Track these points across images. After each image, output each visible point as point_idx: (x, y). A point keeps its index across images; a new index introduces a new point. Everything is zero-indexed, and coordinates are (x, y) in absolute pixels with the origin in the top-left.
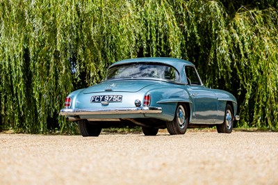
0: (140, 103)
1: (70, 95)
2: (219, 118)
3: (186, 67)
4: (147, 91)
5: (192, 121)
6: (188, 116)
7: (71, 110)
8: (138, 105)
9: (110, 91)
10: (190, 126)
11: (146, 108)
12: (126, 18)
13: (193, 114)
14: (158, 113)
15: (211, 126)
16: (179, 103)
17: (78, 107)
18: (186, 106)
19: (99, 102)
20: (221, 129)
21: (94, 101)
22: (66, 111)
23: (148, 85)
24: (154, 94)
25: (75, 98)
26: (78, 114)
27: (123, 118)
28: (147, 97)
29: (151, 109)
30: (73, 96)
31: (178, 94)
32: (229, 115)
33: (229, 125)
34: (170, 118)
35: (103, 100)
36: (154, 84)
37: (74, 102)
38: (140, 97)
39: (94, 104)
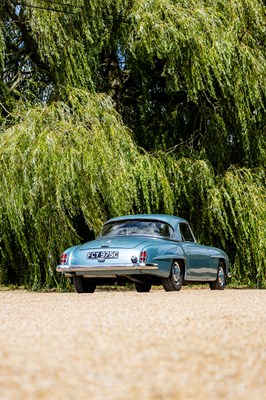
0: (136, 259)
1: (66, 252)
2: (212, 275)
3: (180, 224)
4: (143, 248)
5: (187, 278)
6: (183, 272)
7: (67, 267)
8: (134, 261)
9: (107, 247)
10: (185, 283)
11: (143, 264)
12: (119, 176)
13: (187, 271)
14: (155, 269)
15: (203, 283)
16: (175, 260)
17: (74, 263)
18: (181, 262)
19: (95, 258)
20: (214, 286)
21: (90, 257)
22: (62, 268)
23: (143, 241)
24: (150, 251)
25: (71, 254)
26: (74, 270)
27: (119, 274)
28: (143, 254)
29: (147, 265)
30: (69, 253)
31: (171, 251)
32: (221, 272)
33: (221, 282)
34: (166, 274)
35: (99, 256)
36: (149, 241)
37: (70, 258)
38: (136, 253)
39: (91, 260)
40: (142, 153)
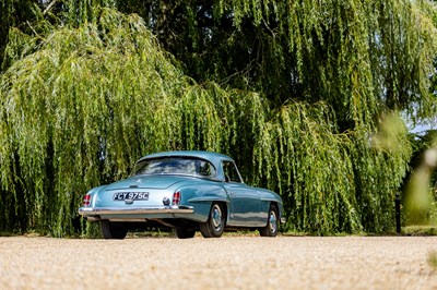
0: (168, 201)
1: (90, 192)
2: (262, 220)
3: (224, 162)
4: (177, 188)
5: (229, 223)
6: (224, 217)
7: (91, 209)
8: (166, 203)
9: (135, 187)
10: (227, 229)
11: (176, 207)
12: (162, 109)
13: (230, 215)
14: (189, 212)
15: (253, 229)
16: (214, 202)
17: (98, 205)
18: (223, 205)
19: (123, 199)
20: (264, 232)
21: (116, 198)
22: (85, 210)
23: (179, 180)
24: (185, 191)
25: (95, 195)
26: (98, 213)
27: (149, 218)
28: (177, 195)
29: (180, 208)
30: (93, 194)
31: (215, 192)
32: (273, 217)
33: (273, 227)
34: (204, 219)
35: (127, 197)
36: (186, 180)
37: (95, 199)
38: (169, 194)
39: (117, 202)
40: (191, 83)
